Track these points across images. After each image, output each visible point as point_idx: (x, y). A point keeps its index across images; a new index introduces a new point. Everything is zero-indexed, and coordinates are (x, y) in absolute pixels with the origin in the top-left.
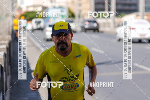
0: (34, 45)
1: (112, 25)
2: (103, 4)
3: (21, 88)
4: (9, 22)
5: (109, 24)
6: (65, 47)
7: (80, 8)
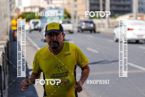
0: (31, 45)
1: (107, 26)
2: (98, 5)
3: (18, 87)
4: (7, 22)
5: (104, 24)
6: (57, 46)
7: (76, 9)
